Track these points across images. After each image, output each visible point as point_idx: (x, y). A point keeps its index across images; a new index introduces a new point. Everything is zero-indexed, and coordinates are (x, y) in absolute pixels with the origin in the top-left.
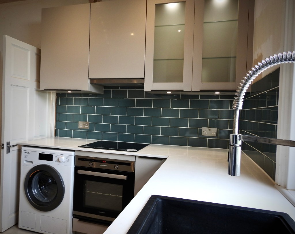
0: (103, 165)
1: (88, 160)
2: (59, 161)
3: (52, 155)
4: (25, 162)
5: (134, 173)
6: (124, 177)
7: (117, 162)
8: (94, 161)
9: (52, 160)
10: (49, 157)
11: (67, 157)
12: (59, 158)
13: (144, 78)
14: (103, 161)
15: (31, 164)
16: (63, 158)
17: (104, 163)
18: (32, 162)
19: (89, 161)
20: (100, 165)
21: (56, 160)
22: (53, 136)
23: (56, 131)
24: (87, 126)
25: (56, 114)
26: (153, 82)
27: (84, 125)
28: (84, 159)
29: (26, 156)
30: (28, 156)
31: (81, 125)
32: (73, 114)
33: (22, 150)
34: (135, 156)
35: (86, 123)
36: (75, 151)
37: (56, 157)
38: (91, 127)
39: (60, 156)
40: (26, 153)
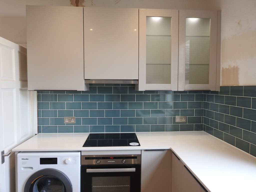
2: (65, 163)
3: (57, 158)
4: (22, 169)
5: (141, 164)
6: (133, 170)
7: (124, 157)
8: (101, 158)
9: (56, 163)
10: (54, 161)
11: (74, 158)
12: (65, 160)
13: (138, 80)
14: (111, 158)
15: (30, 170)
16: (70, 160)
17: (111, 159)
18: (32, 168)
19: (96, 159)
20: (108, 161)
21: (61, 162)
22: (37, 133)
23: (38, 127)
24: (73, 121)
25: (38, 111)
26: (146, 83)
27: (70, 120)
28: (91, 158)
29: (24, 163)
30: (26, 163)
31: (67, 121)
32: (57, 110)
33: (18, 156)
34: (141, 150)
35: (72, 119)
36: (81, 151)
37: (61, 160)
38: (78, 121)
39: (66, 159)
40: (23, 159)
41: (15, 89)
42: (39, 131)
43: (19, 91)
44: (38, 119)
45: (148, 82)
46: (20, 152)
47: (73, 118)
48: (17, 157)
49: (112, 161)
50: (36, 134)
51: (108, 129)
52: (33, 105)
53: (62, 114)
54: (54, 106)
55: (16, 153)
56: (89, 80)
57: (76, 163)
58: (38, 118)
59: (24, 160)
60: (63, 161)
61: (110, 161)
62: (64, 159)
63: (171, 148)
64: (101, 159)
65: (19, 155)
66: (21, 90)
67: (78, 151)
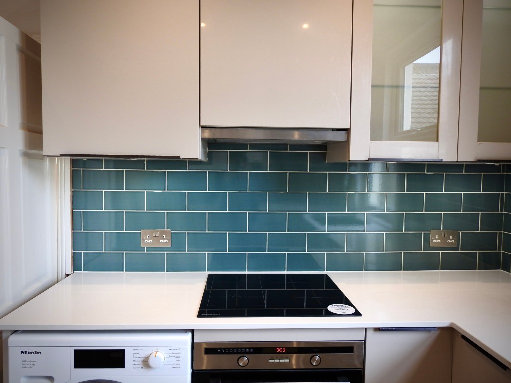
0: (278, 360)
1: (235, 350)
2: (146, 363)
3: (123, 350)
4: (23, 380)
5: (364, 368)
7: (316, 347)
8: (251, 350)
9: (122, 365)
11: (174, 351)
12: (148, 358)
14: (278, 350)
16: (161, 357)
17: (280, 353)
18: (50, 378)
19: (237, 353)
20: (271, 360)
21: (137, 363)
22: (69, 271)
23: (74, 256)
24: (165, 241)
25: (73, 214)
26: (371, 139)
27: (156, 239)
28: (221, 351)
29: (28, 363)
30: (33, 363)
31: (148, 240)
32: (124, 211)
33: (10, 344)
34: (366, 329)
35: (161, 234)
36: (192, 331)
37: (135, 355)
38: (177, 241)
39: (150, 352)
40: (26, 352)
41: (6, 149)
42: (76, 267)
43: (20, 160)
44: (74, 235)
45: (376, 135)
46: (15, 331)
47: (165, 233)
48: (7, 347)
49: (281, 360)
50: (68, 275)
51: (256, 262)
52: (61, 197)
53: (137, 222)
54: (116, 200)
55: (4, 335)
56: (213, 129)
57: (178, 366)
58: (73, 232)
59: (27, 355)
60: (141, 359)
61: (277, 358)
62: (143, 354)
63: (452, 324)
64: (249, 353)
65: (13, 339)
66: (26, 155)
67: (186, 331)
